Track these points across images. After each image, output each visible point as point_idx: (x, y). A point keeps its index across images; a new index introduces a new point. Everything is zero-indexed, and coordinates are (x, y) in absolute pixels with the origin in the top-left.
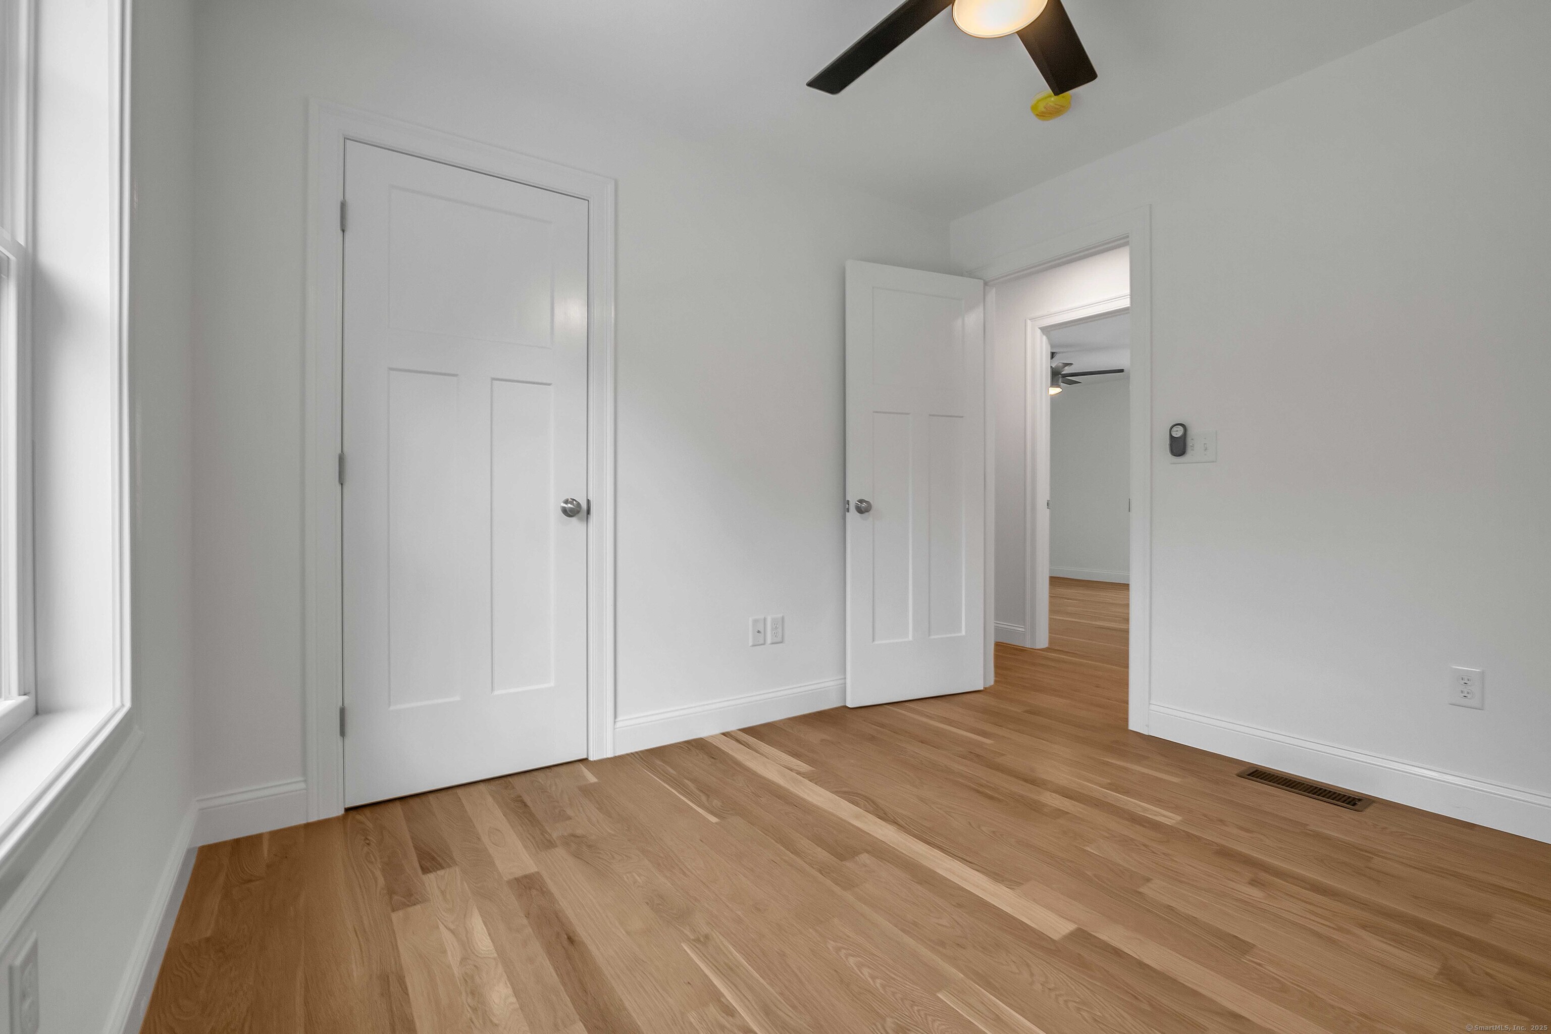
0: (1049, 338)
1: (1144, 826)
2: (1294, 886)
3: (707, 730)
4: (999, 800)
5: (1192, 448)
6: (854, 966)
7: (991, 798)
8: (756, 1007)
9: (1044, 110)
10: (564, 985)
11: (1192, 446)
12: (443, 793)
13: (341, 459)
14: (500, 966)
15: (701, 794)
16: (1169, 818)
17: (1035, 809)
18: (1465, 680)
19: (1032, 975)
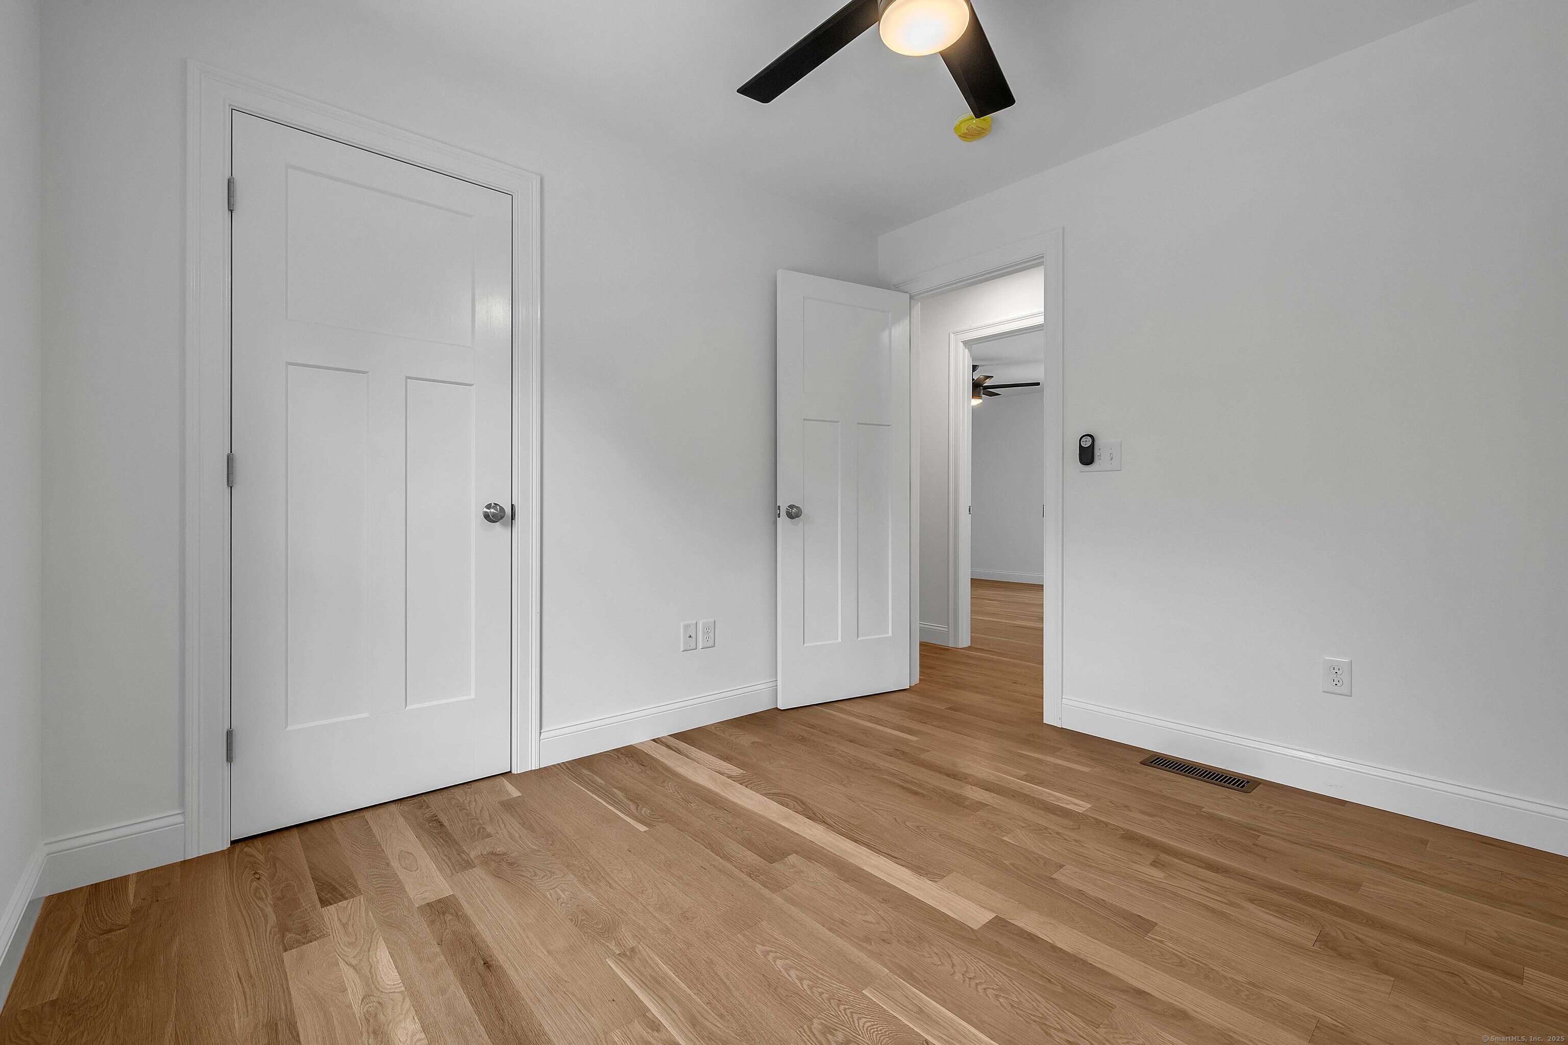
0: (970, 351)
1: (1057, 815)
2: (1191, 865)
3: (638, 737)
4: (924, 796)
5: (1100, 457)
6: (782, 970)
7: (916, 793)
8: (682, 1019)
9: (966, 131)
10: (479, 1014)
11: (1099, 456)
12: (349, 817)
13: (230, 460)
14: (407, 999)
15: (630, 803)
16: (1080, 806)
17: (958, 803)
18: (1335, 670)
19: (953, 965)
